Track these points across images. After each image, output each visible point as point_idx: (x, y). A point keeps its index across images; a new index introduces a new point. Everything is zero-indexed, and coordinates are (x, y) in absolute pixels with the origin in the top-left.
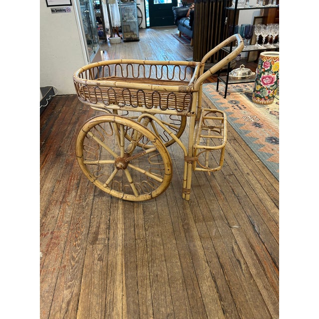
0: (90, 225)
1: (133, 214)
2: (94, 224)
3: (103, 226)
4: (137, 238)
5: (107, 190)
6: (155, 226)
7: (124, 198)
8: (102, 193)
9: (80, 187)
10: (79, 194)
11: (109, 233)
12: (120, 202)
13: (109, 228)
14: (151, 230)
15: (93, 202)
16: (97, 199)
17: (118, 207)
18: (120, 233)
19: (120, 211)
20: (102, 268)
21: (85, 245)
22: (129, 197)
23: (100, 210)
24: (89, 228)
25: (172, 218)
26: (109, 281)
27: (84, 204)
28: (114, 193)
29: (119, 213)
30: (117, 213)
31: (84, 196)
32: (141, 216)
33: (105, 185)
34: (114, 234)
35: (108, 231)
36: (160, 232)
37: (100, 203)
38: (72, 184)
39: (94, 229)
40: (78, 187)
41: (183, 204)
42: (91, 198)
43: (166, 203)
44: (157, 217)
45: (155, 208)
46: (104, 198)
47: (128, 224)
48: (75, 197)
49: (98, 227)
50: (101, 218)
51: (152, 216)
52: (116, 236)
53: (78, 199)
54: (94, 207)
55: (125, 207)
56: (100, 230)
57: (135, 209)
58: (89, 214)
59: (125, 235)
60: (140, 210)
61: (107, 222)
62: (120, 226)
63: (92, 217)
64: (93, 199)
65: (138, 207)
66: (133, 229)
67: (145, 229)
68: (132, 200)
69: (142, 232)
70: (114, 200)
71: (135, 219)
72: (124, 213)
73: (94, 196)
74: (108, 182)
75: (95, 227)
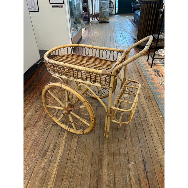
0: (44, 145)
1: (71, 141)
2: (47, 144)
3: (51, 147)
4: (69, 159)
5: (59, 124)
6: (82, 153)
7: (68, 130)
8: (57, 125)
9: (47, 117)
10: (44, 122)
11: (53, 153)
12: (66, 132)
13: (54, 149)
14: (78, 155)
15: (51, 129)
16: (53, 128)
17: (64, 135)
18: (60, 153)
19: (64, 138)
20: (43, 175)
21: (38, 157)
22: (71, 130)
23: (53, 135)
24: (44, 146)
25: (94, 149)
26: (44, 185)
27: (46, 129)
28: (63, 126)
30: (62, 139)
31: (47, 124)
32: (76, 144)
33: (58, 121)
34: (56, 153)
35: (53, 151)
36: (83, 157)
37: (54, 130)
38: (43, 115)
39: (46, 148)
40: (46, 117)
42: (51, 126)
43: (93, 138)
44: (84, 146)
45: (85, 140)
46: (58, 128)
47: (66, 148)
48: (42, 124)
49: (49, 147)
50: (52, 141)
51: (82, 145)
52: (57, 154)
53: (43, 125)
54: (50, 133)
55: (68, 135)
56: (49, 149)
57: (73, 138)
58: (46, 136)
59: (63, 155)
60: (76, 140)
61: (55, 144)
62: (62, 148)
63: (47, 139)
64: (51, 127)
65: (75, 137)
66: (68, 152)
67: (75, 154)
68: (72, 132)
69: (72, 155)
70: (63, 130)
71: (71, 145)
72: (66, 140)
73: (53, 125)
74: (59, 119)
75: (47, 146)
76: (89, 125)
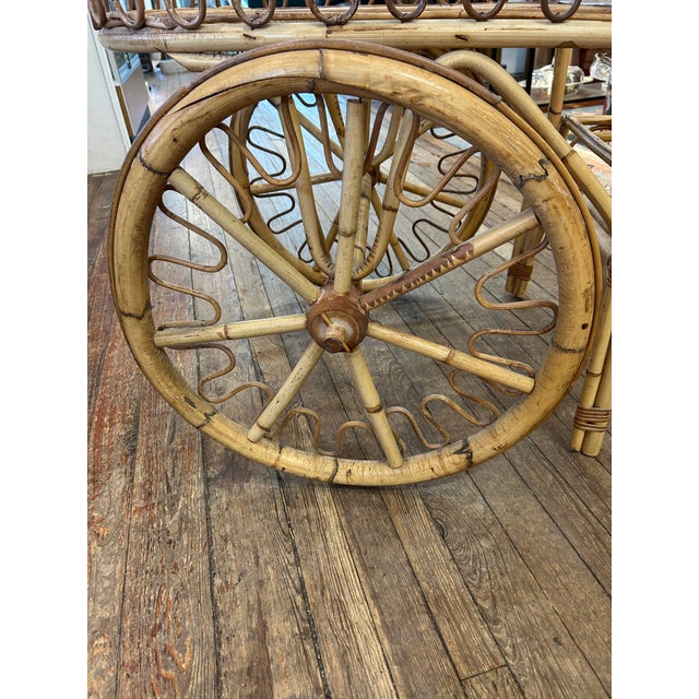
0: (218, 632)
1: (396, 543)
2: (238, 620)
3: (281, 627)
4: (464, 671)
5: (266, 454)
6: (521, 593)
7: (341, 478)
8: (237, 467)
9: (141, 450)
10: (139, 479)
11: (322, 669)
12: (323, 496)
13: (310, 633)
14: (510, 618)
15: (208, 509)
16: (221, 496)
17: (321, 520)
18: (373, 653)
19: (336, 537)
22: (364, 472)
23: (246, 542)
24: (218, 643)
25: (576, 543)
27: (171, 523)
28: (294, 461)
29: (335, 549)
30: (326, 548)
31: (162, 486)
32: (438, 550)
33: (255, 432)
34: (346, 666)
35: (311, 652)
36: (557, 623)
37: (237, 512)
38: (105, 442)
39: (240, 651)
40: (134, 451)
41: (583, 473)
42: (197, 490)
43: (514, 480)
44: (506, 546)
45: (480, 507)
46: (253, 488)
47: (393, 598)
48: (128, 494)
49: (261, 634)
50: (261, 583)
51: (485, 544)
52: (356, 671)
53: (138, 502)
54: (216, 536)
55: (347, 513)
56: (275, 650)
57: (398, 520)
58: (202, 568)
59: (403, 660)
60: (422, 524)
61: (293, 601)
62: (360, 613)
63: (218, 581)
64: (207, 497)
65: (406, 510)
66: (424, 625)
67: (485, 618)
68: (375, 482)
69: (479, 635)
70: (295, 488)
71: (417, 568)
72: (355, 545)
73: (207, 481)
74: (268, 416)
75: (243, 634)
76: (525, 383)
